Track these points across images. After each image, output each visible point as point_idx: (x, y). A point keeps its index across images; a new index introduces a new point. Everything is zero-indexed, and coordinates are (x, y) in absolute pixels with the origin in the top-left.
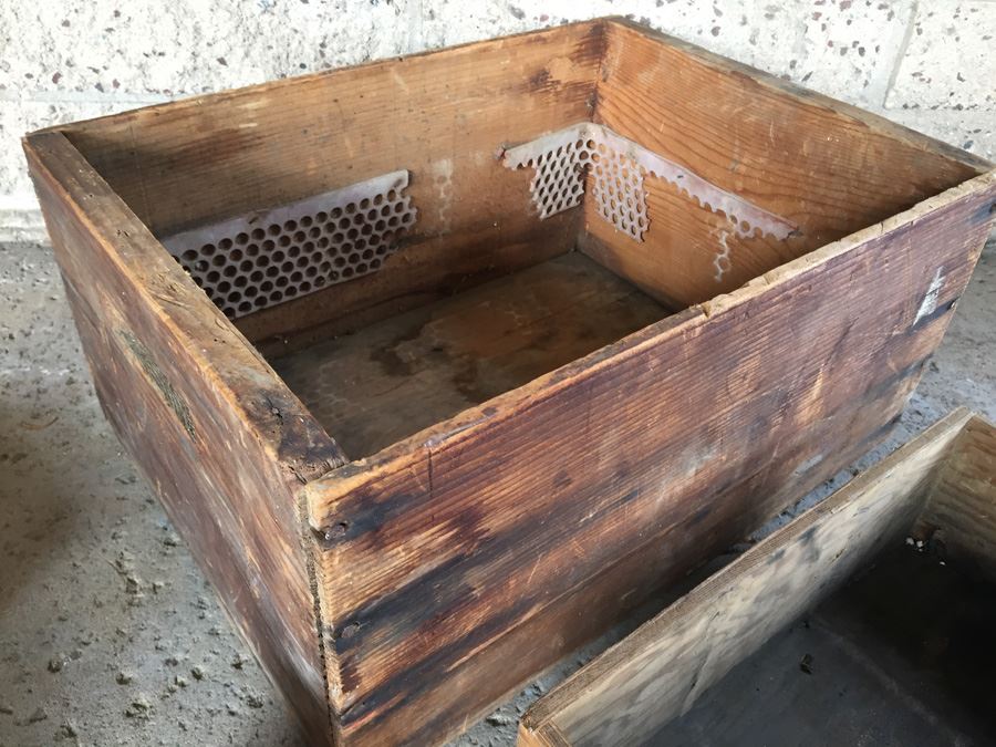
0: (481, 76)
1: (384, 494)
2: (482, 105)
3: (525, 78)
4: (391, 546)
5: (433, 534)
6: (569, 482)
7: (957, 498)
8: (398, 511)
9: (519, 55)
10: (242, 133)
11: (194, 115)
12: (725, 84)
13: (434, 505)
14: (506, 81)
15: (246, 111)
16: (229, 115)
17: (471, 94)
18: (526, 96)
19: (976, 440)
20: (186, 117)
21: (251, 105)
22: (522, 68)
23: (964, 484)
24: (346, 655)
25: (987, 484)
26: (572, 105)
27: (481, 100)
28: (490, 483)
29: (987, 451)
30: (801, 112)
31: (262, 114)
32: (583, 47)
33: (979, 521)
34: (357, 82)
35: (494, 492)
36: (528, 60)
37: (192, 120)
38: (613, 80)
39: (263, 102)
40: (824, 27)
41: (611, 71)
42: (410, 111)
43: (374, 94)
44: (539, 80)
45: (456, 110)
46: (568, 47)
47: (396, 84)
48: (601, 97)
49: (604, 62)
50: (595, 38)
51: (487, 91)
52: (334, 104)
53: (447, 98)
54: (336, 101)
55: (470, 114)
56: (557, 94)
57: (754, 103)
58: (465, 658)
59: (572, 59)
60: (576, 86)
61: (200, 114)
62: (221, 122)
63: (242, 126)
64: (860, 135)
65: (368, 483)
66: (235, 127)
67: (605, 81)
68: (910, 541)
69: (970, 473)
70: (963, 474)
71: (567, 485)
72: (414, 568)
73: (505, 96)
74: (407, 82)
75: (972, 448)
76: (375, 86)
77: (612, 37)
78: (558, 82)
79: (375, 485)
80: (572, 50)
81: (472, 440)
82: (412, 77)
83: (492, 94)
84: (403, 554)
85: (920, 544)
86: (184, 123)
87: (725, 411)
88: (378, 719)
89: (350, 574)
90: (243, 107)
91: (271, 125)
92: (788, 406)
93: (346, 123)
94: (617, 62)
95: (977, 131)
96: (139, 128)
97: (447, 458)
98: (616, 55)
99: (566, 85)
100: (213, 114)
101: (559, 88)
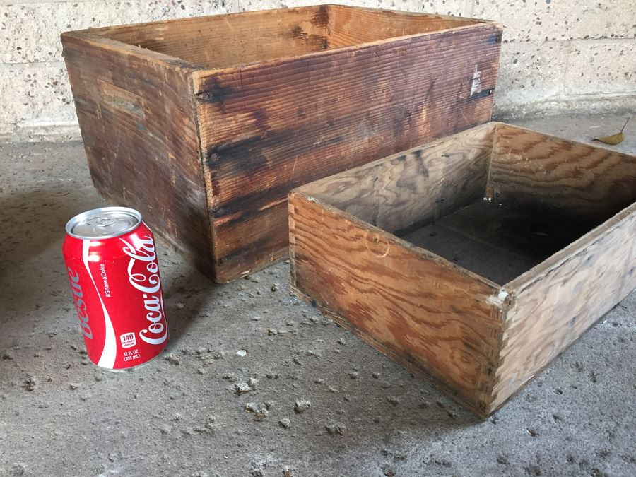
0: (269, 26)
1: (223, 83)
2: (270, 41)
3: (289, 30)
4: (228, 115)
5: (246, 117)
6: (305, 116)
7: (500, 167)
8: (230, 96)
9: (286, 18)
10: (157, 42)
11: (136, 31)
12: (381, 18)
13: (245, 100)
14: (281, 30)
15: (158, 31)
16: (151, 33)
17: (264, 35)
18: (291, 39)
19: (502, 134)
20: (132, 31)
21: (161, 29)
22: (287, 25)
23: (501, 159)
24: (213, 171)
25: (510, 154)
26: (315, 46)
27: (269, 39)
28: (268, 99)
29: (506, 137)
30: (414, 20)
31: (166, 34)
32: (317, 17)
33: (511, 175)
34: (209, 23)
35: (271, 105)
36: (291, 21)
37: (134, 33)
38: (333, 33)
39: (166, 28)
40: (432, 5)
41: (331, 28)
42: (235, 40)
43: (217, 30)
44: (296, 32)
45: (257, 42)
46: (309, 17)
47: (227, 26)
48: (329, 43)
49: (328, 25)
50: (322, 14)
51: (272, 35)
52: (198, 32)
53: (252, 36)
54: (200, 31)
55: (264, 45)
56: (307, 40)
57: (395, 23)
58: (268, 206)
59: (312, 23)
60: (316, 37)
61: (138, 30)
62: (147, 36)
63: (157, 39)
64: (439, 23)
65: (216, 74)
66: (153, 38)
67: (329, 34)
68: (485, 199)
69: (502, 152)
70: (500, 154)
71: (304, 118)
72: (239, 133)
73: (281, 38)
74: (233, 25)
75: (500, 139)
76: (218, 26)
77: (330, 12)
78: (306, 34)
79: (219, 77)
80: (311, 18)
81: (258, 71)
82: (235, 23)
83: (274, 36)
84: (234, 122)
85: (490, 199)
86: (131, 34)
87: (377, 107)
88: (231, 223)
89: (212, 122)
90: (157, 29)
91: (171, 40)
92: (410, 119)
93: (205, 43)
94: (334, 23)
95: (518, 54)
96: (111, 34)
97: (248, 76)
98: (332, 21)
99: (310, 36)
100: (143, 31)
101: (307, 37)
